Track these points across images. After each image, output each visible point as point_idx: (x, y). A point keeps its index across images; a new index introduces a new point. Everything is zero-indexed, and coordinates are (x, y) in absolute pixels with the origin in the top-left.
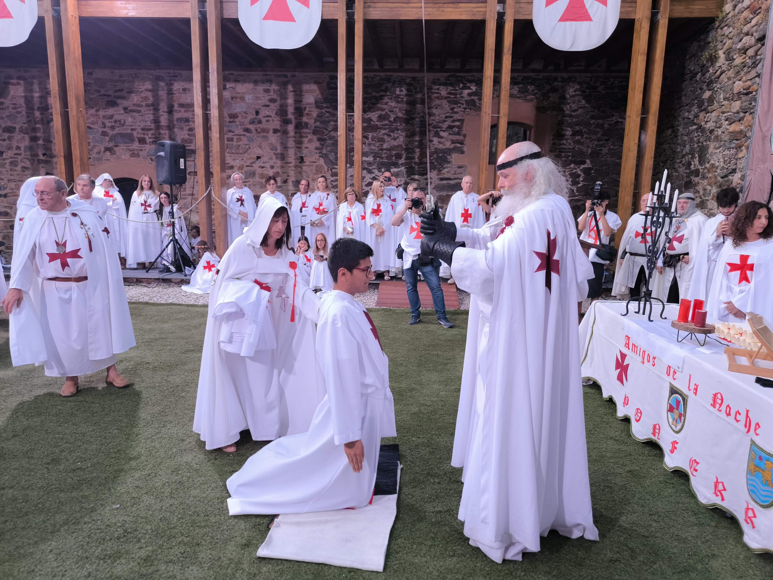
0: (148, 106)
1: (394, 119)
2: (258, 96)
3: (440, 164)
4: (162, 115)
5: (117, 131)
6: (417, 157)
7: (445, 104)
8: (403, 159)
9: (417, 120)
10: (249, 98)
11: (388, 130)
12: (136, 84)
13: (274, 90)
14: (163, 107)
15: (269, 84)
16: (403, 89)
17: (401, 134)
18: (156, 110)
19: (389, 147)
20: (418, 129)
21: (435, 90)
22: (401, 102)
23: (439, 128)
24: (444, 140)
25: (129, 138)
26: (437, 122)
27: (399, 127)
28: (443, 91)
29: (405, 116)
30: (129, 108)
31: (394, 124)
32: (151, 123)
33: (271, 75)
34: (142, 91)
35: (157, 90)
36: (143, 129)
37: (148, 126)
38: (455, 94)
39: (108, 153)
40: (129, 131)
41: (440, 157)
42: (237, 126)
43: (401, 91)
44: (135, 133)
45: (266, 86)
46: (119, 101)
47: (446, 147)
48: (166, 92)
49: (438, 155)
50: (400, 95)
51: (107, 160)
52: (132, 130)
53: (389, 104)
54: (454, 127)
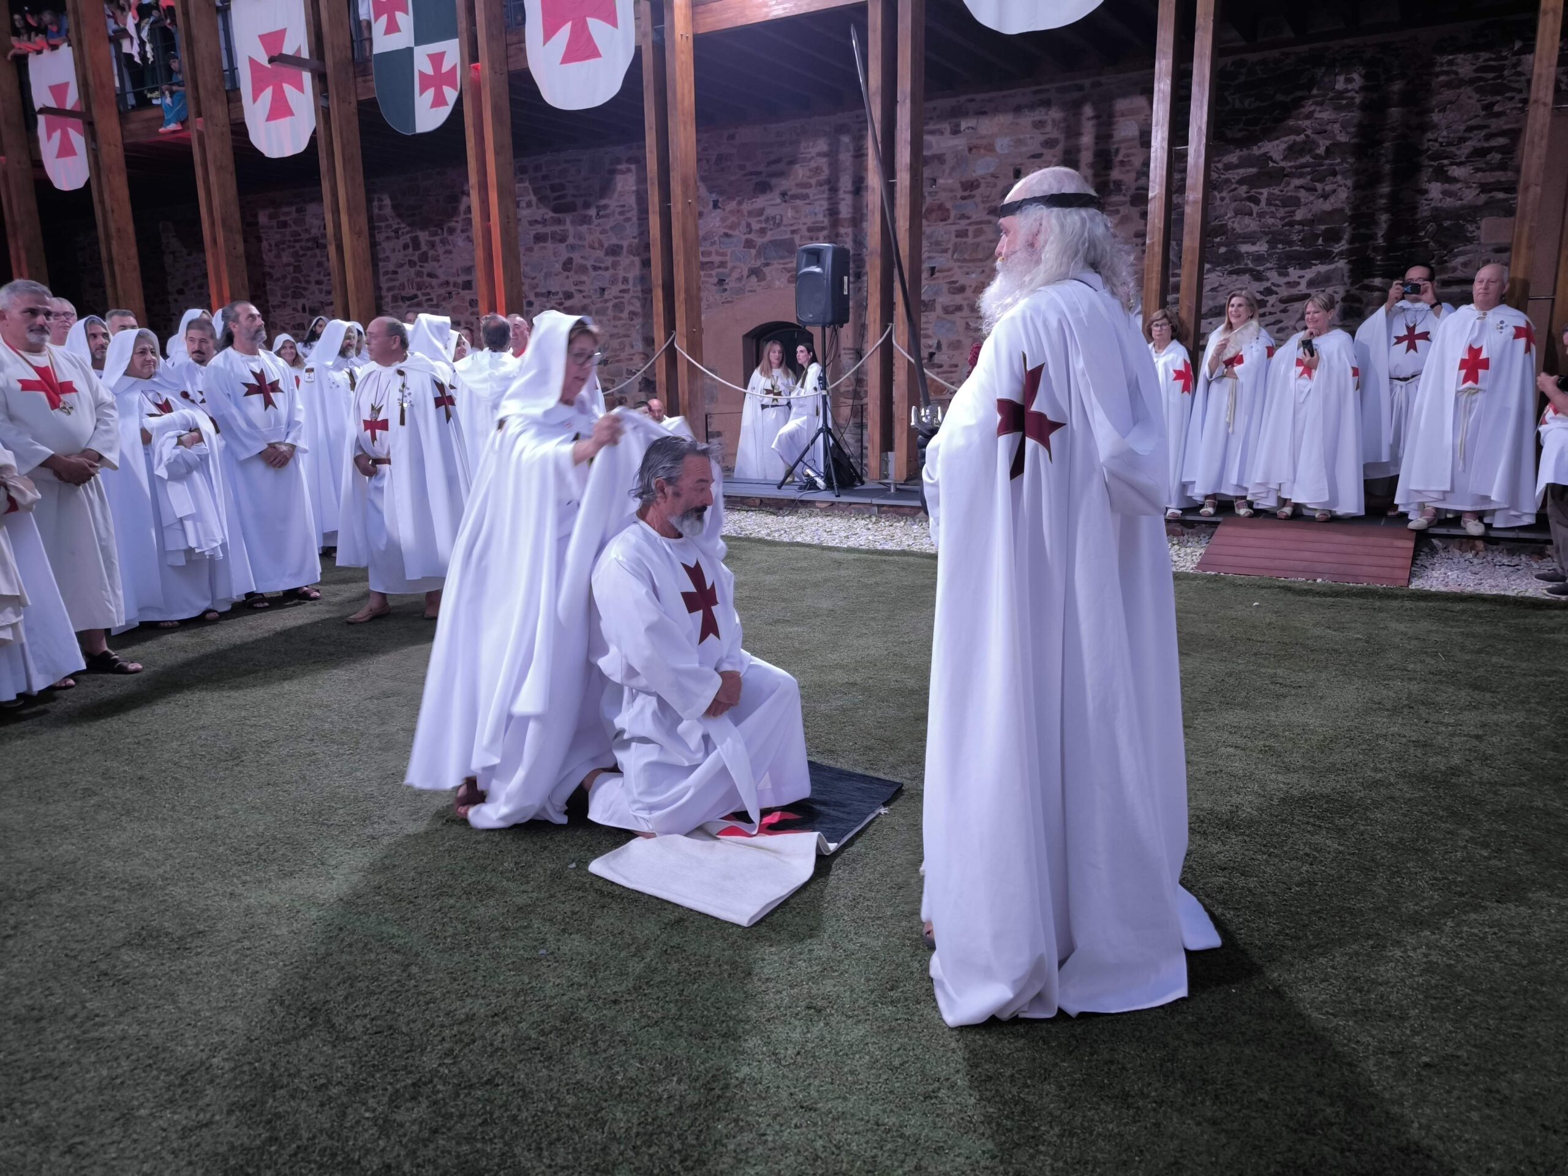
0: (820, 184)
1: (1328, 149)
2: (1021, 137)
3: (1444, 246)
4: (843, 199)
5: (769, 236)
6: (1380, 233)
7: (1470, 98)
8: (1343, 242)
9: (1387, 144)
10: (1002, 145)
11: (1309, 177)
12: (803, 144)
13: (1053, 121)
14: (846, 182)
15: (1043, 110)
16: (1355, 76)
17: (1341, 182)
18: (834, 189)
19: (1309, 216)
20: (1388, 167)
21: (1442, 65)
22: (1349, 107)
23: (1446, 158)
24: (1459, 185)
25: (787, 247)
26: (1441, 144)
27: (1337, 168)
28: (1465, 66)
29: (1353, 141)
30: (789, 193)
31: (1327, 162)
32: (825, 216)
33: (1048, 90)
34: (812, 158)
35: (837, 152)
36: (810, 230)
37: (817, 222)
38: (1502, 68)
39: (754, 279)
40: (788, 236)
41: (1448, 229)
42: (977, 205)
43: (1349, 80)
44: (797, 238)
45: (1038, 115)
46: (774, 181)
47: (1464, 202)
48: (851, 153)
49: (1440, 226)
50: (1347, 91)
51: (751, 291)
52: (793, 232)
53: (1317, 115)
54: (1490, 150)
